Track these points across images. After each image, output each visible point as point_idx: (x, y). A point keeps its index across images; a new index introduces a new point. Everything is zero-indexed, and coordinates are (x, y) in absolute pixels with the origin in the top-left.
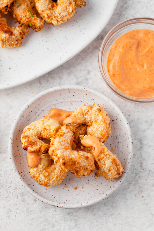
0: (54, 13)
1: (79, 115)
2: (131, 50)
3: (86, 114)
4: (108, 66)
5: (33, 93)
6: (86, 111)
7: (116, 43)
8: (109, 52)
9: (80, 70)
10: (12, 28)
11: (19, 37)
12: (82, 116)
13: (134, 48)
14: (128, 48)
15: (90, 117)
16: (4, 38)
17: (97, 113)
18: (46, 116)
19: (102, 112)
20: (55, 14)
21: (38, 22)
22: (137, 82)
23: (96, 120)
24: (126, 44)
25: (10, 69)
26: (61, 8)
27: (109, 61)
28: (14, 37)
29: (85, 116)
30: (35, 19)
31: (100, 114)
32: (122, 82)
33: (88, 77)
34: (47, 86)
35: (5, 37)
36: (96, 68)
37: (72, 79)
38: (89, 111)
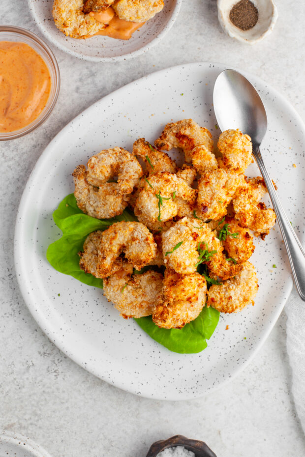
0: (117, 159)
1: (92, 23)
2: (17, 103)
3: (83, 23)
4: (49, 85)
5: (154, 66)
6: (82, 26)
7: (36, 115)
8: (46, 105)
9: (88, 93)
10: (176, 146)
11: (167, 132)
12: (88, 20)
13: (13, 104)
14: (22, 105)
15: (77, 19)
16: (187, 128)
17: (68, 22)
18: (136, 31)
19: (63, 23)
20: (115, 158)
21: (140, 149)
22: (13, 61)
23: (70, 13)
24: (22, 111)
25: (183, 94)
26: (106, 161)
27: (47, 92)
28: (174, 131)
29: (85, 21)
30: (144, 153)
31: (65, 19)
32: (33, 62)
33: (79, 84)
34: (134, 73)
35: (185, 129)
36: (68, 95)
37: (100, 81)
38: (78, 27)
